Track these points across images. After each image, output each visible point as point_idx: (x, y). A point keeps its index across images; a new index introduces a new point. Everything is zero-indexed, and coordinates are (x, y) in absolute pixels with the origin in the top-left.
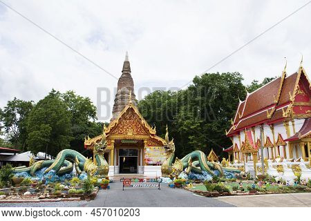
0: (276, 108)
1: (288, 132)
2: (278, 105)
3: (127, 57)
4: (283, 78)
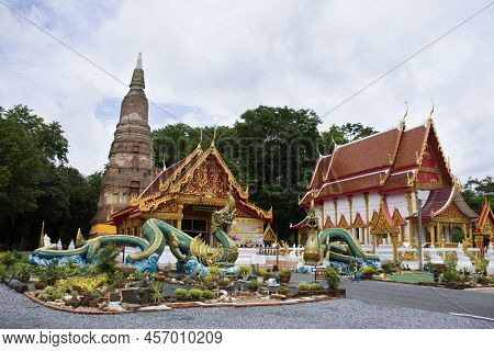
0: (391, 172)
1: (410, 208)
2: (393, 169)
3: (140, 61)
4: (400, 129)
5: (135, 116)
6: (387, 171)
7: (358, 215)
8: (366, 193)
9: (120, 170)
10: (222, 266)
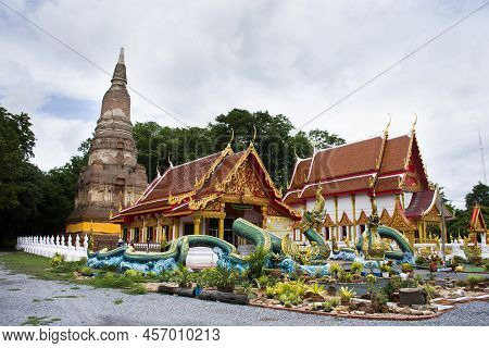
0: (378, 176)
2: (380, 173)
5: (118, 112)
6: (374, 175)
7: (344, 214)
8: (353, 194)
9: (105, 166)
10: (318, 264)
